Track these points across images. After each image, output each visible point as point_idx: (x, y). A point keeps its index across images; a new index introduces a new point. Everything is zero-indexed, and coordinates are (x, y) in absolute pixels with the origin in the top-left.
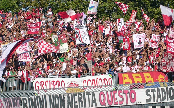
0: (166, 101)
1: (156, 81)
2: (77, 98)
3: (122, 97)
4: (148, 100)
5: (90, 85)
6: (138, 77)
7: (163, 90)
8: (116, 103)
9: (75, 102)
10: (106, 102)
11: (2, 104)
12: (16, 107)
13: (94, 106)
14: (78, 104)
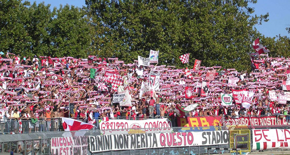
1: (211, 125)
2: (139, 139)
3: (181, 139)
4: (204, 143)
5: (151, 126)
6: (195, 121)
7: (218, 133)
8: (175, 144)
9: (138, 142)
10: (166, 143)
11: (71, 142)
12: (84, 145)
13: (155, 147)
14: (140, 144)
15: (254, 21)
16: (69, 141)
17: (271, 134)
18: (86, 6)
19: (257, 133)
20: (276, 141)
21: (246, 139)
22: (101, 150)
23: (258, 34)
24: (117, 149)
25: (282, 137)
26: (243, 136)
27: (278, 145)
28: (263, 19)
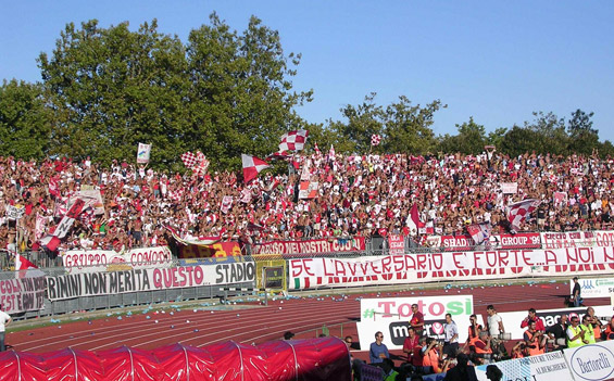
0: (242, 281)
1: (229, 255)
2: (123, 277)
3: (184, 276)
4: (218, 281)
5: (140, 259)
7: (239, 266)
8: (176, 284)
9: (121, 284)
10: (163, 283)
11: (19, 286)
12: (39, 291)
13: (146, 289)
14: (123, 286)
15: (292, 100)
16: (16, 285)
17: (316, 265)
18: (43, 81)
19: (295, 264)
20: (322, 275)
21: (280, 273)
22: (65, 297)
23: (299, 120)
24: (89, 294)
25: (331, 268)
26: (275, 269)
27: (325, 282)
28: (306, 98)
